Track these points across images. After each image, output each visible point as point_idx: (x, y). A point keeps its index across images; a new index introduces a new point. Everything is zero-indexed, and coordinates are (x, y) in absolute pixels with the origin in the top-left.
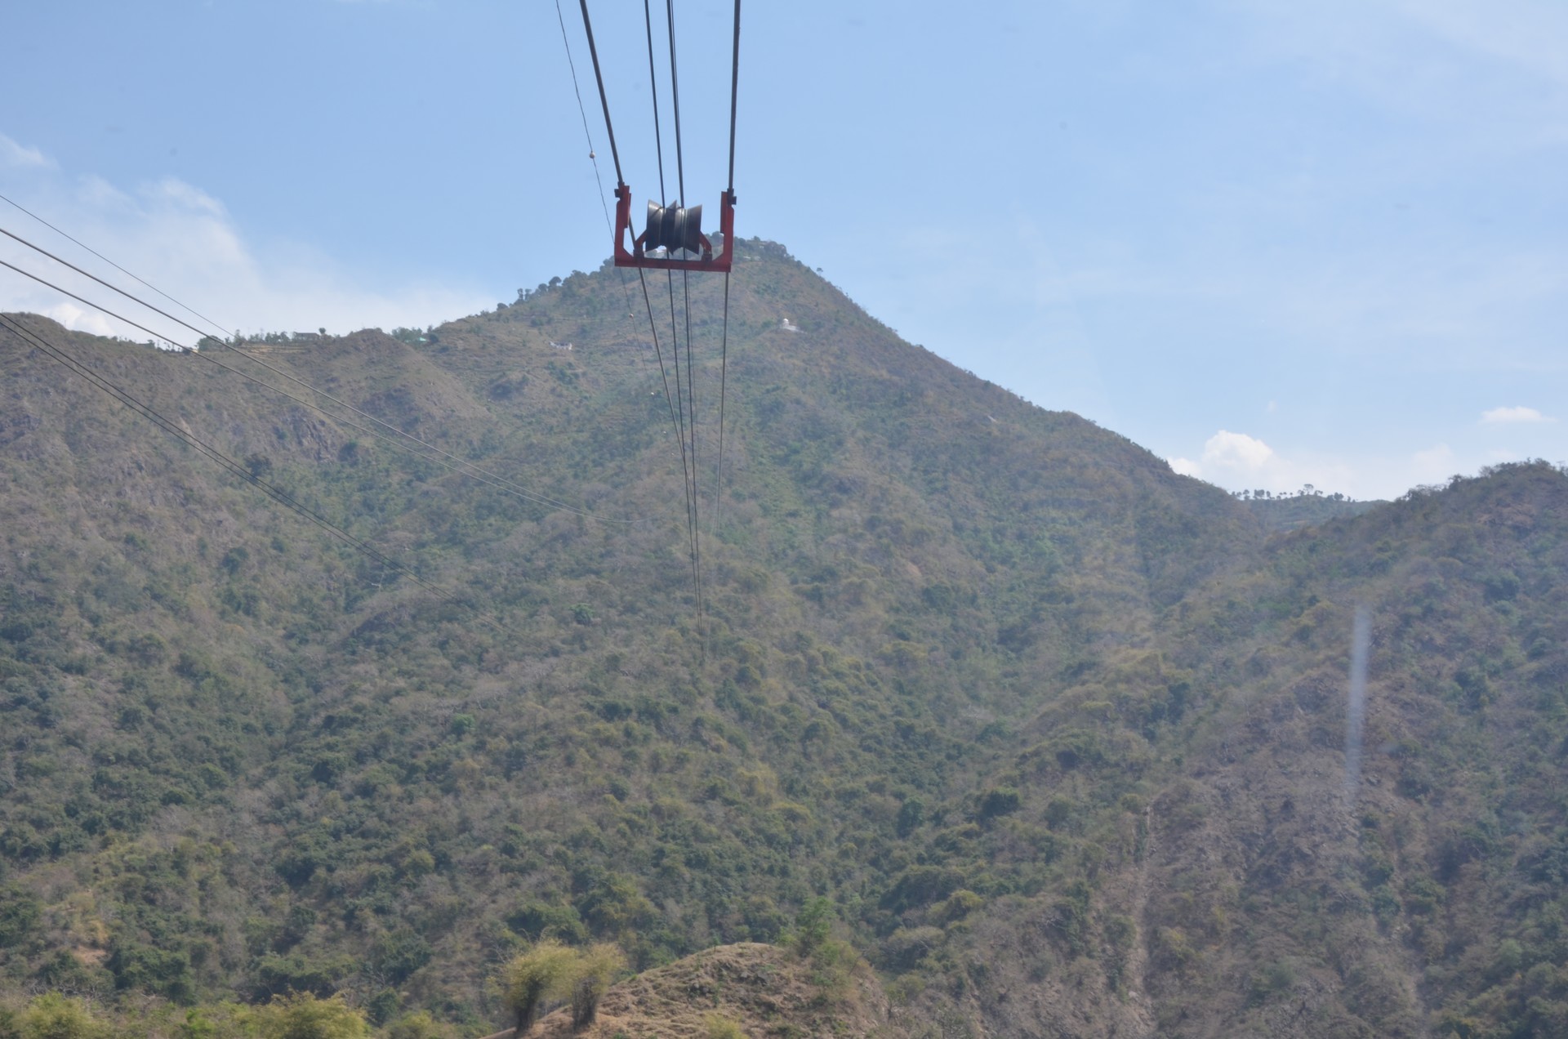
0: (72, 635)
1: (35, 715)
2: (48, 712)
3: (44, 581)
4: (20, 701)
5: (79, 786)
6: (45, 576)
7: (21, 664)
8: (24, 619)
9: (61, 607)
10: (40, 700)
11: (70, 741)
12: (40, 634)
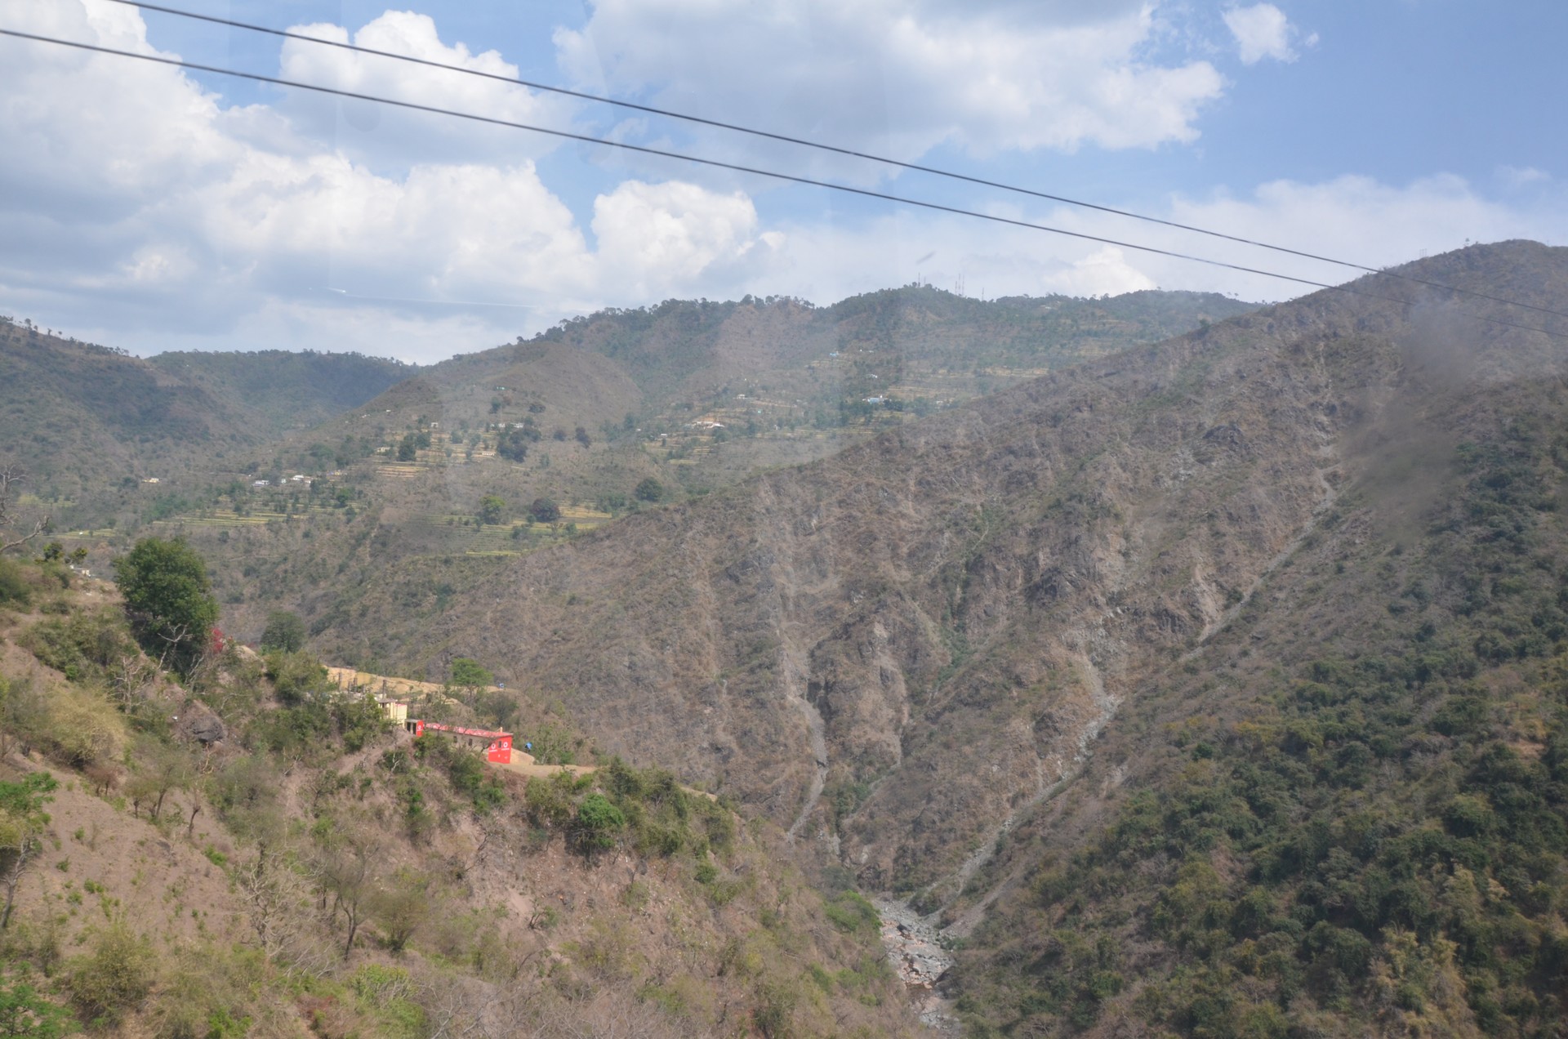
0: (1546, 480)
1: (1512, 544)
2: (1522, 542)
3: (1524, 440)
4: (1499, 535)
5: (1544, 602)
6: (1524, 436)
7: (1502, 506)
8: (1505, 471)
9: (1537, 459)
10: (1515, 532)
11: (1542, 565)
12: (1518, 482)
